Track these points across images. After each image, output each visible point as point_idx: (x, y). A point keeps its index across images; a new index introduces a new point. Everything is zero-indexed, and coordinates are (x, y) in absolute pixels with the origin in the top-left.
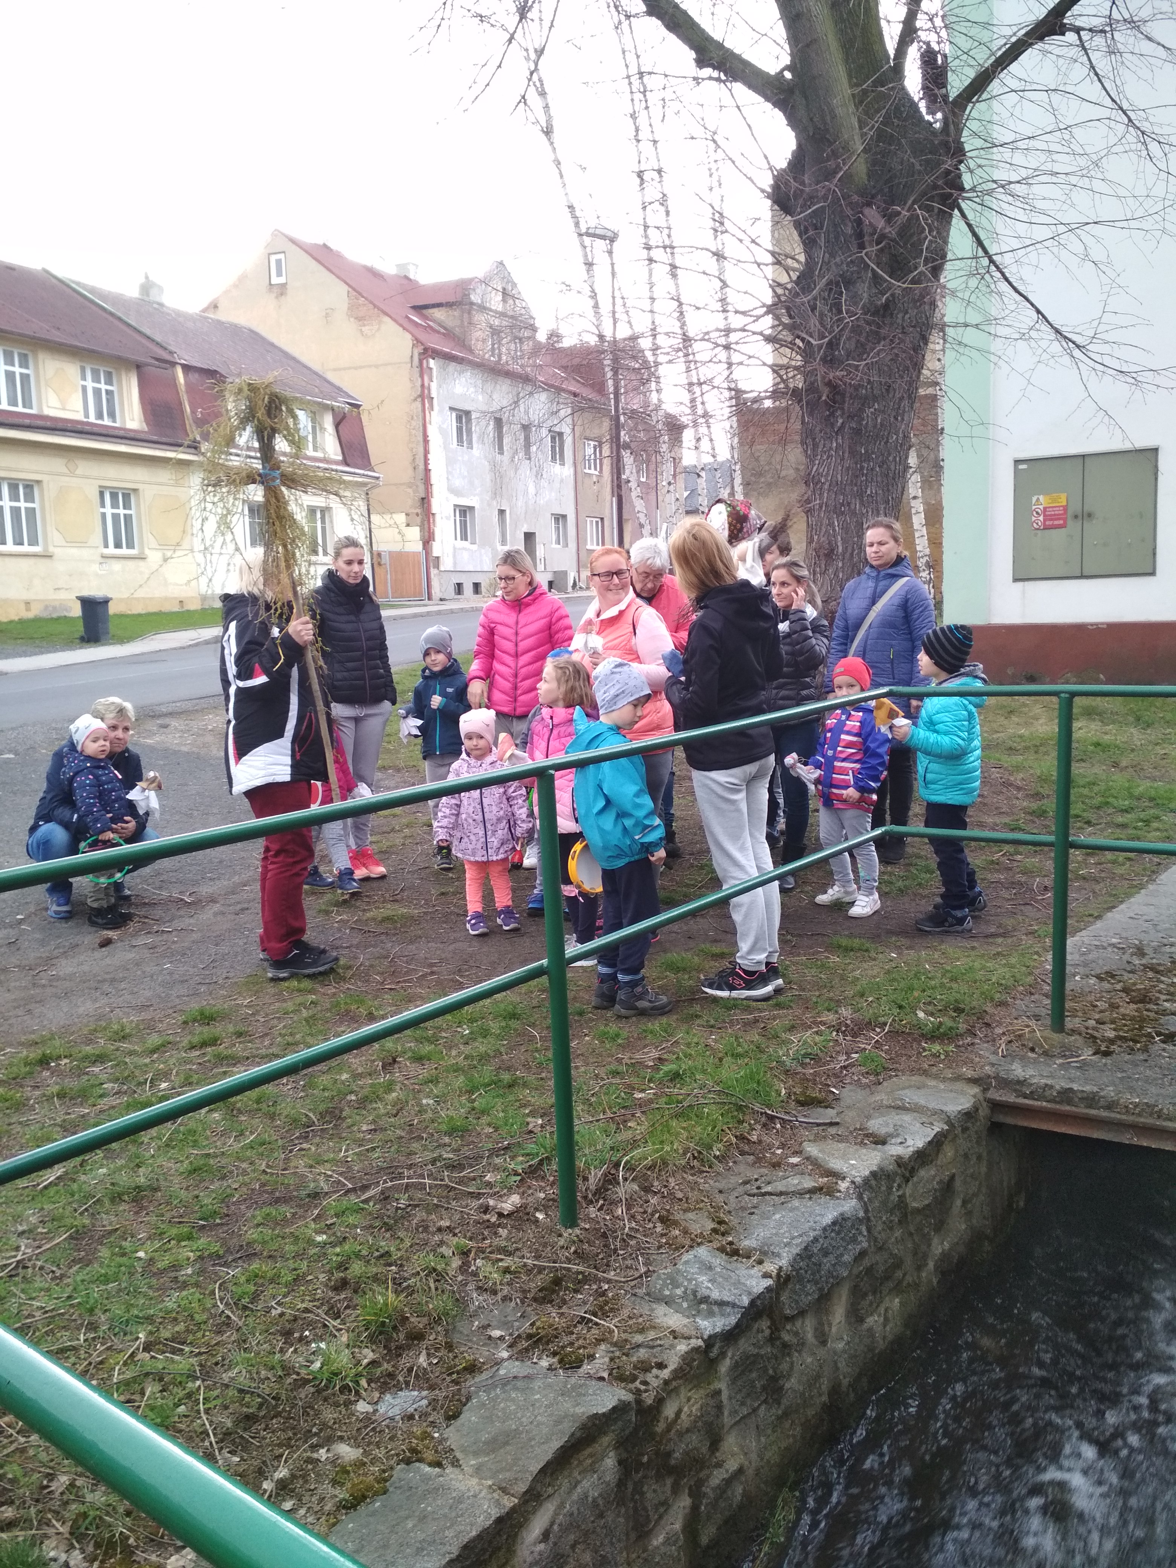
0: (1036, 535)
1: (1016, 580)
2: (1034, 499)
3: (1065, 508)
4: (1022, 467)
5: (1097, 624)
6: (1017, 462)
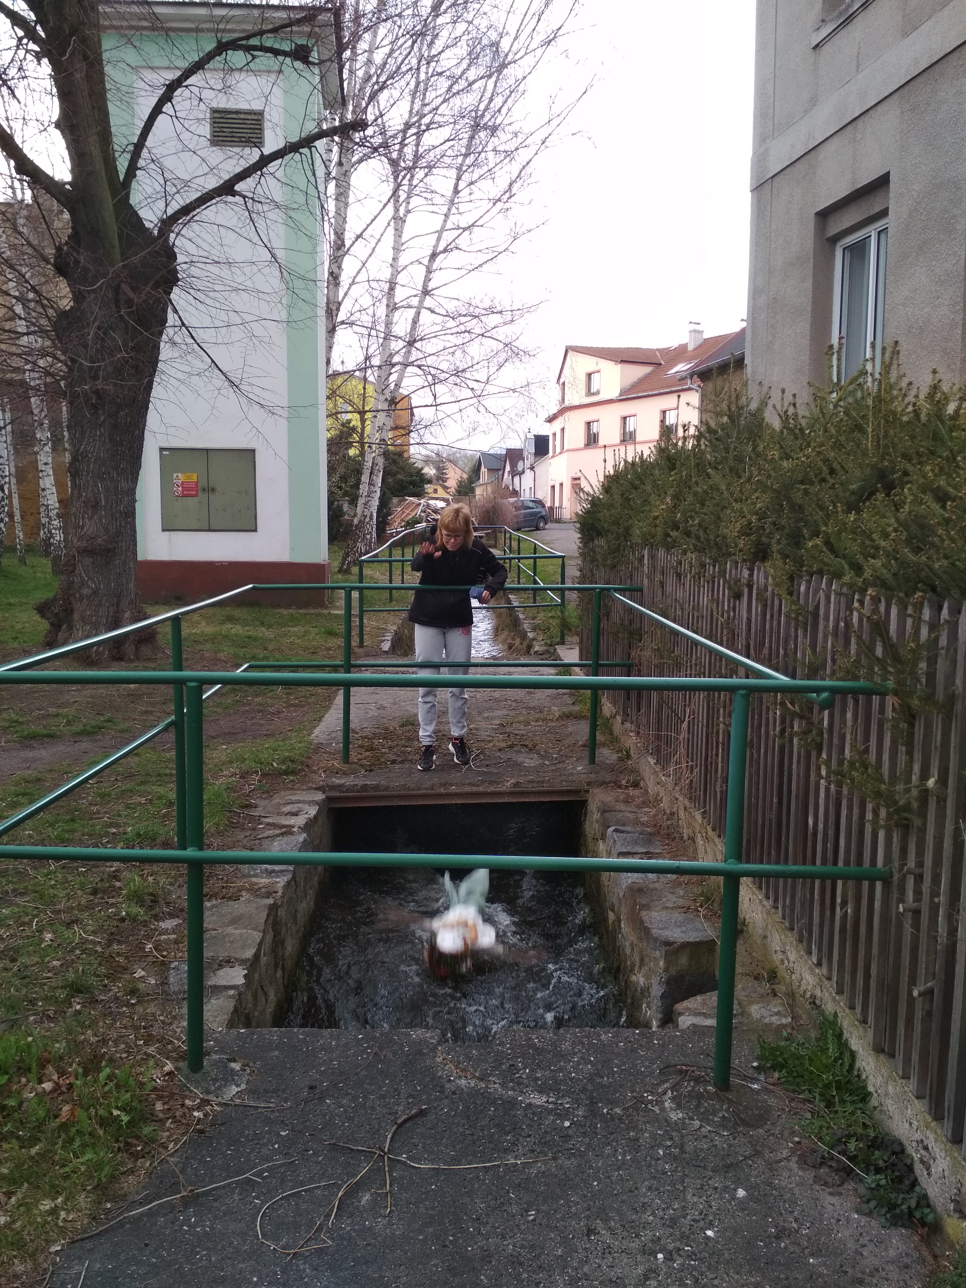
0: (177, 500)
1: (164, 530)
2: (175, 475)
3: (197, 483)
4: (164, 453)
5: (221, 562)
6: (162, 449)
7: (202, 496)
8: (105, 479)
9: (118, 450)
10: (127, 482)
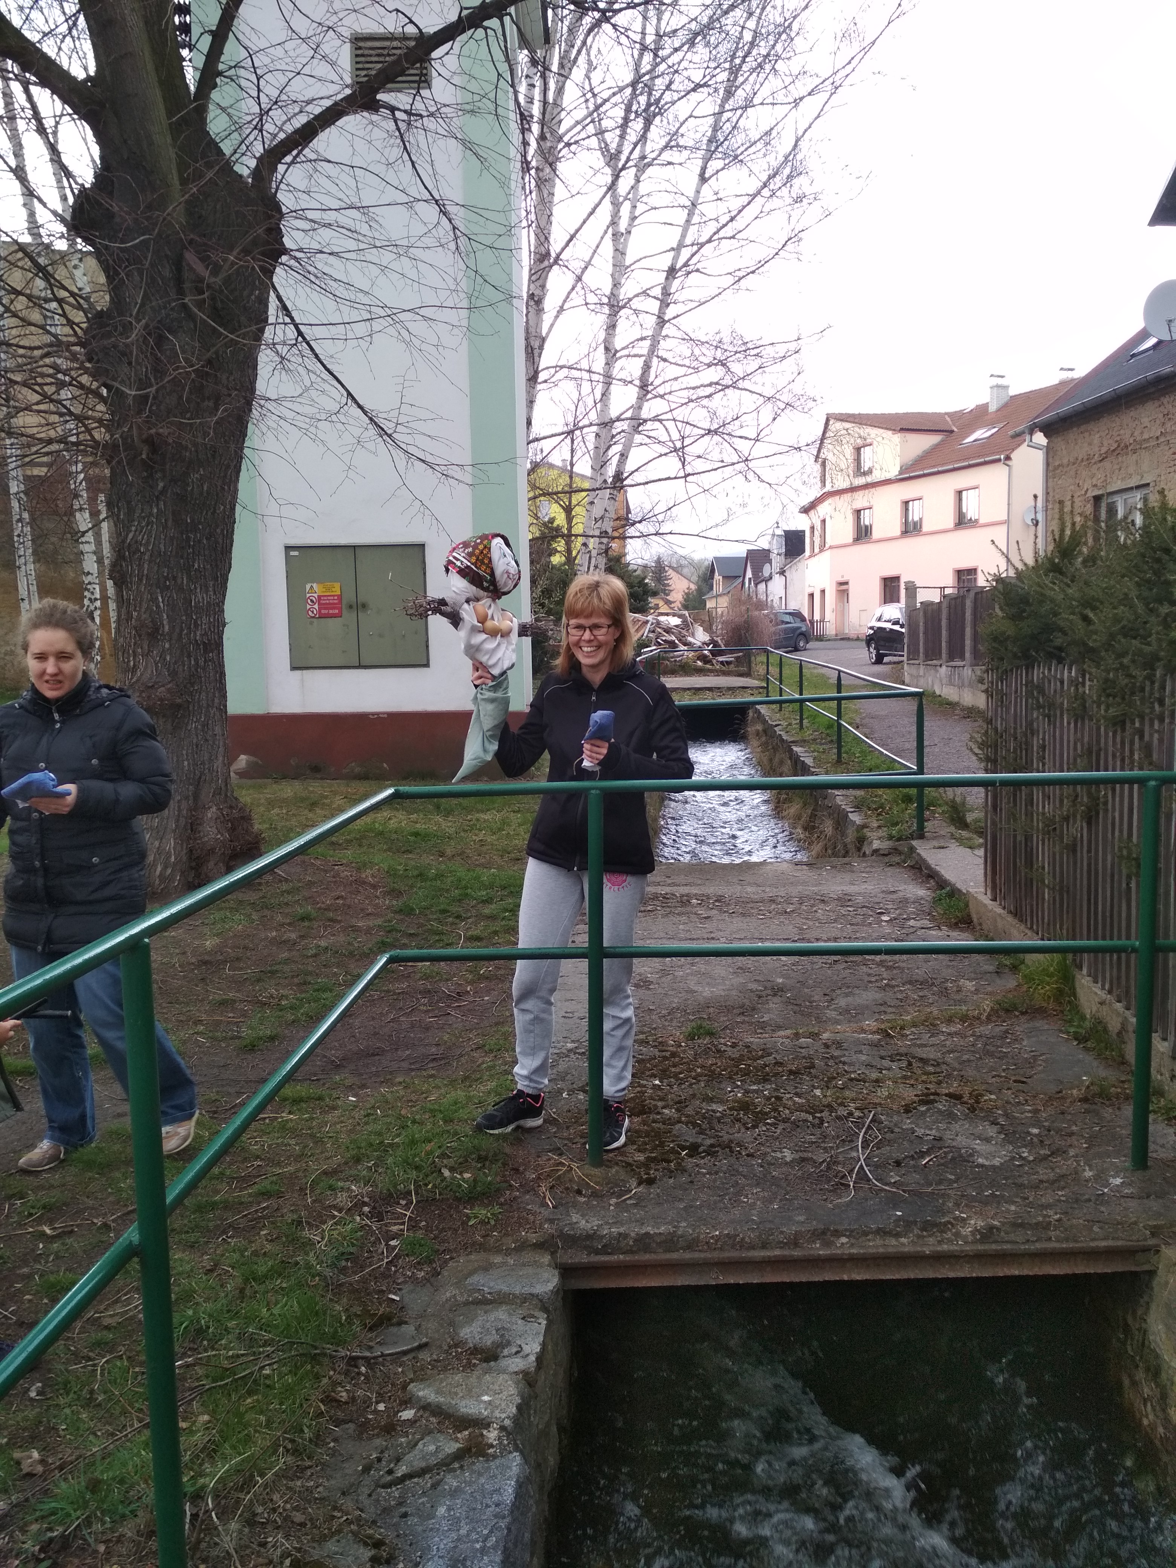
0: (311, 623)
1: (293, 668)
2: (308, 587)
3: (340, 597)
4: (292, 553)
5: (378, 714)
6: (288, 548)
7: (349, 617)
8: (168, 588)
9: (188, 538)
10: (207, 591)
